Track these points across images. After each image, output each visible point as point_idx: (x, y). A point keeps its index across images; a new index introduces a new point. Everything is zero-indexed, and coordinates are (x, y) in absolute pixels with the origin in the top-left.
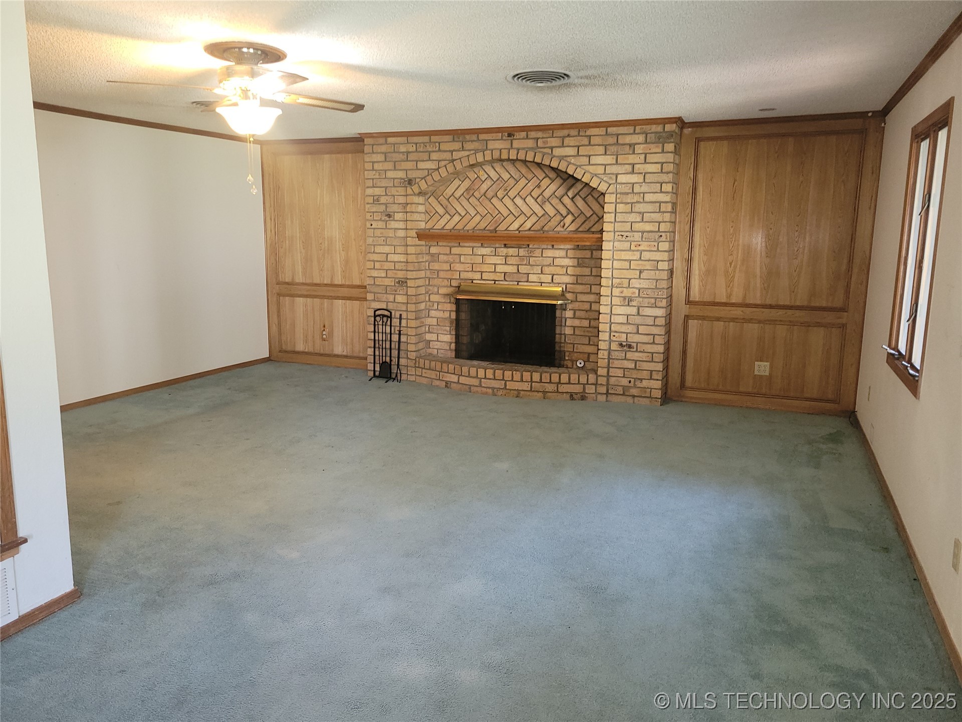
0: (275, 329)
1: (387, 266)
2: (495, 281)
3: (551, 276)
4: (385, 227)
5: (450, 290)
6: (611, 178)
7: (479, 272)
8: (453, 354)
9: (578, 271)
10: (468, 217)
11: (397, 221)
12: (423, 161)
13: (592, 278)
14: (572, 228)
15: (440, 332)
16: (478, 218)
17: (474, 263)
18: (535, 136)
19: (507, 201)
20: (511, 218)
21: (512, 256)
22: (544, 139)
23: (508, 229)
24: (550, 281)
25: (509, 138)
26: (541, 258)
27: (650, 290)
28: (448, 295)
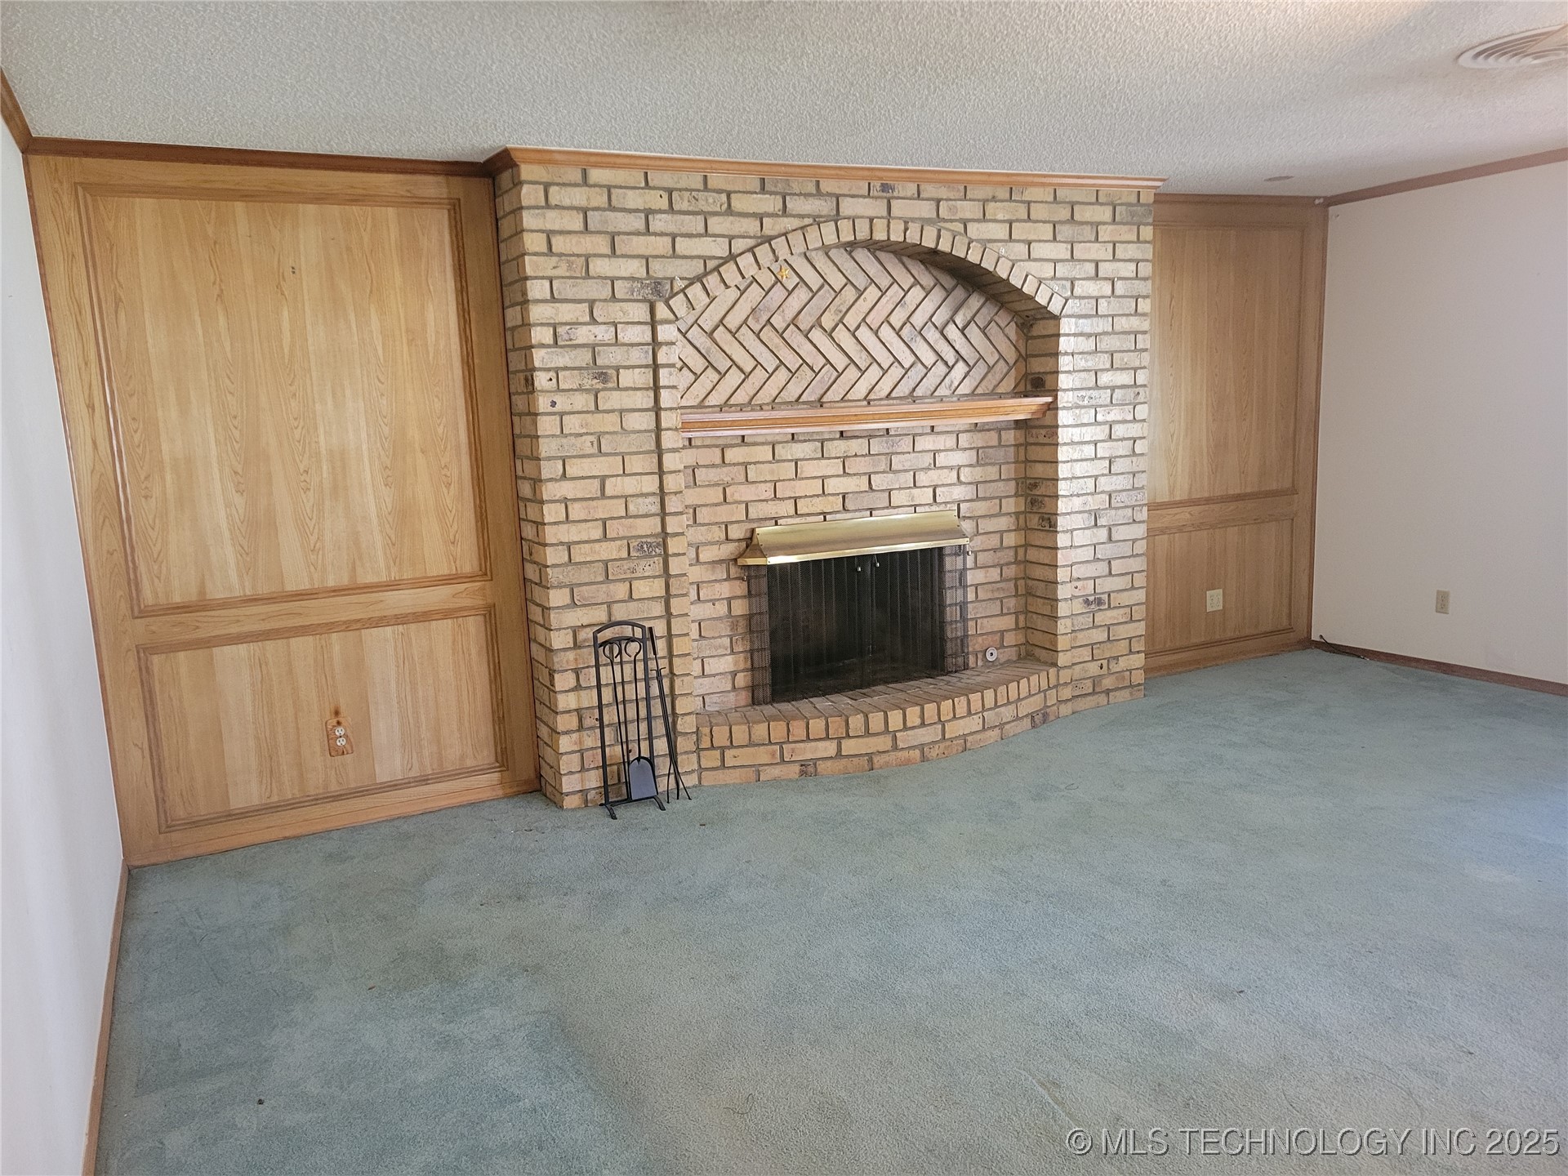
0: (138, 762)
1: (602, 509)
2: (824, 514)
3: (931, 490)
4: (593, 408)
5: (728, 550)
6: (1064, 287)
7: (790, 498)
8: (744, 698)
9: (978, 473)
10: (760, 375)
11: (627, 389)
12: (690, 236)
13: (1001, 484)
14: (965, 389)
15: (707, 653)
16: (782, 375)
17: (779, 481)
18: (935, 195)
19: (841, 335)
20: (852, 373)
21: (856, 455)
22: (950, 202)
23: (849, 397)
24: (931, 501)
25: (885, 194)
26: (913, 455)
27: (1124, 494)
28: (721, 562)
